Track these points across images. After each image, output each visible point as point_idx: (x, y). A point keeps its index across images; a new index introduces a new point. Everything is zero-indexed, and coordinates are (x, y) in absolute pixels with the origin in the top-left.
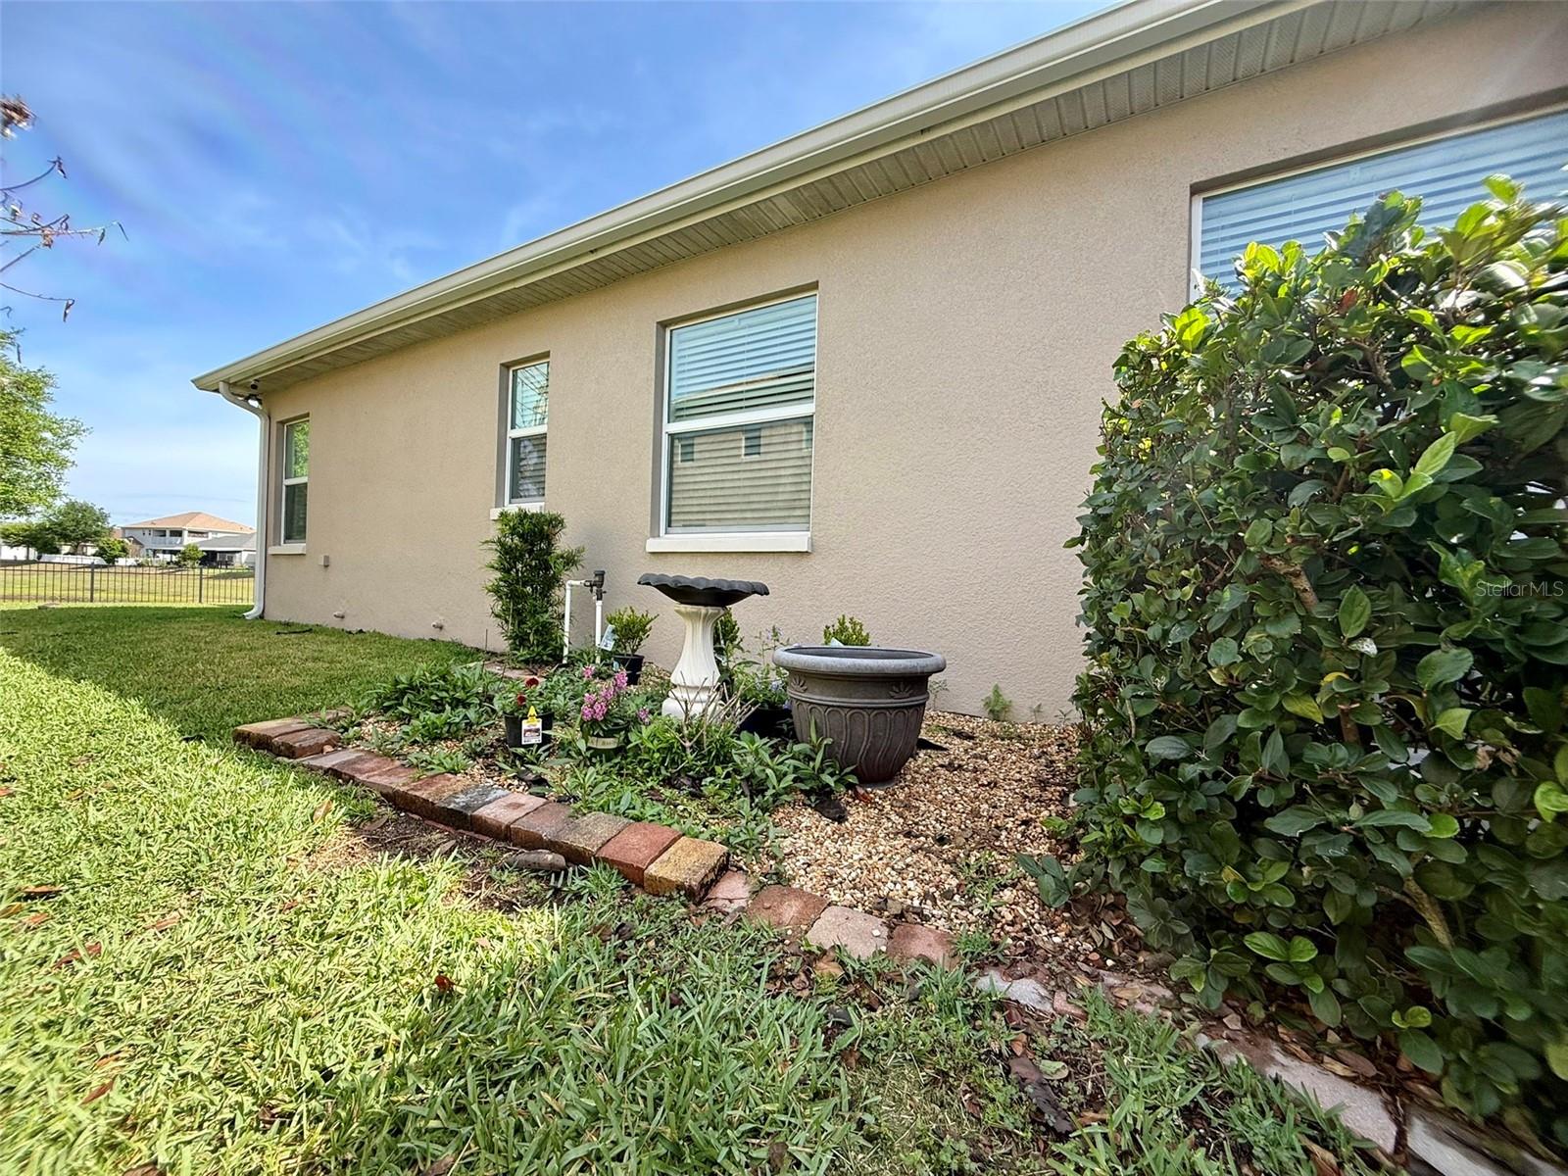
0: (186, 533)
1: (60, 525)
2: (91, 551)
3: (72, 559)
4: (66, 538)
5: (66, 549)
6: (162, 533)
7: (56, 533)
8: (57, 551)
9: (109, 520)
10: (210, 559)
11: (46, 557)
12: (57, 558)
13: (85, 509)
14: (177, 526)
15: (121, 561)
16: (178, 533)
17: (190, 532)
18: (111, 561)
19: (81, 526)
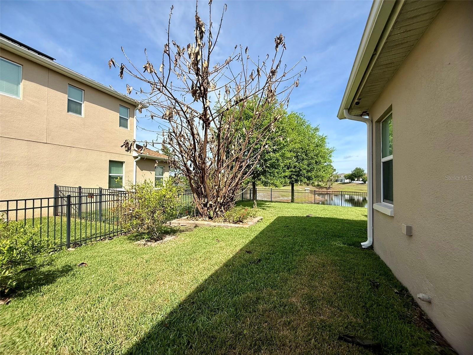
1: (355, 173)
2: (361, 179)
3: (357, 182)
4: (356, 177)
5: (356, 179)
7: (354, 176)
8: (354, 180)
9: (364, 171)
11: (352, 181)
12: (354, 182)
13: (359, 169)
19: (359, 174)
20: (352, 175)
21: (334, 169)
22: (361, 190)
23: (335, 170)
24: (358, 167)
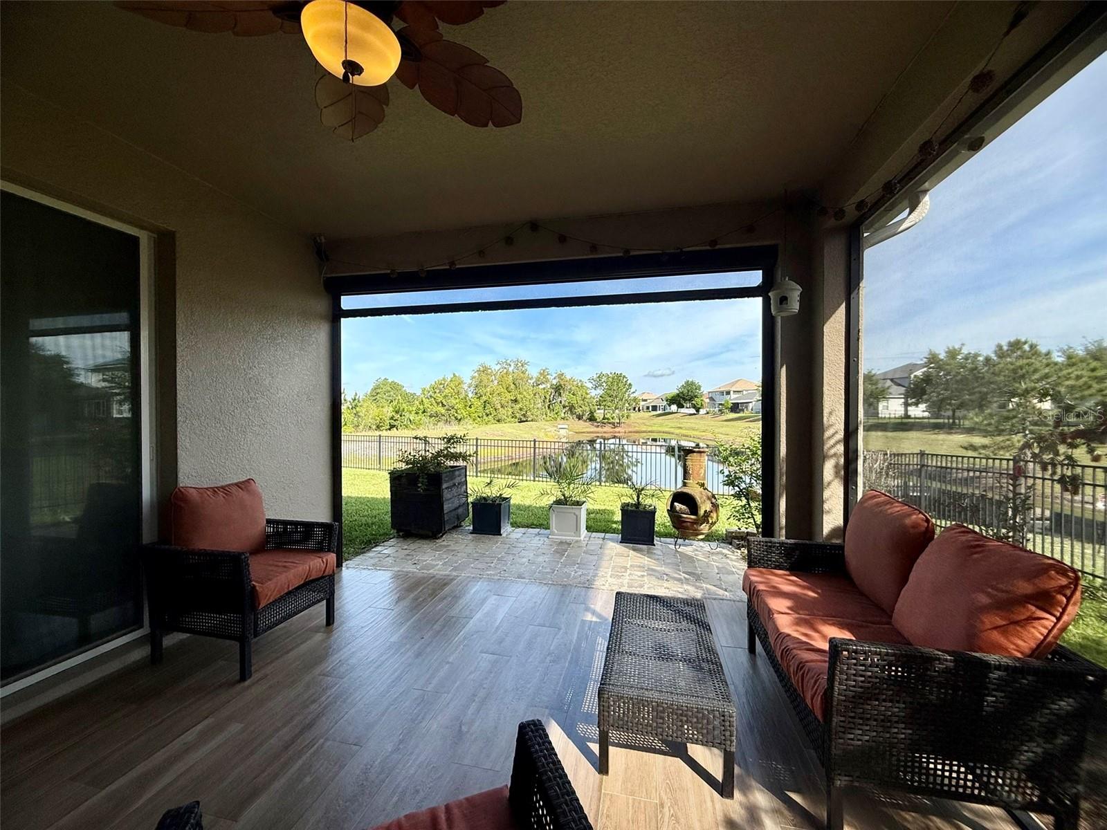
0: (732, 393)
1: (682, 393)
2: (692, 406)
3: (686, 411)
4: (685, 400)
5: (686, 405)
6: (722, 393)
7: (682, 397)
8: (683, 407)
9: (702, 389)
10: (735, 408)
11: (680, 409)
12: (682, 410)
13: (693, 383)
14: (727, 389)
15: (702, 411)
16: (728, 393)
17: (734, 392)
18: (698, 411)
19: (690, 394)
20: (678, 395)
21: (629, 382)
22: (680, 428)
23: (630, 384)
24: (690, 380)
